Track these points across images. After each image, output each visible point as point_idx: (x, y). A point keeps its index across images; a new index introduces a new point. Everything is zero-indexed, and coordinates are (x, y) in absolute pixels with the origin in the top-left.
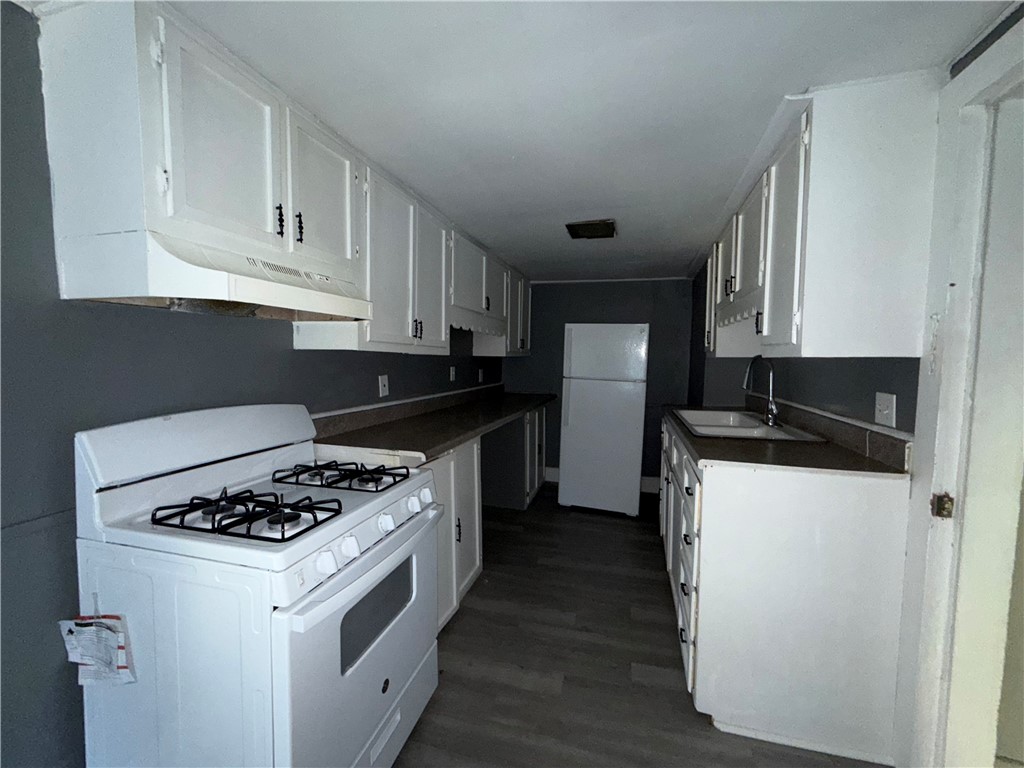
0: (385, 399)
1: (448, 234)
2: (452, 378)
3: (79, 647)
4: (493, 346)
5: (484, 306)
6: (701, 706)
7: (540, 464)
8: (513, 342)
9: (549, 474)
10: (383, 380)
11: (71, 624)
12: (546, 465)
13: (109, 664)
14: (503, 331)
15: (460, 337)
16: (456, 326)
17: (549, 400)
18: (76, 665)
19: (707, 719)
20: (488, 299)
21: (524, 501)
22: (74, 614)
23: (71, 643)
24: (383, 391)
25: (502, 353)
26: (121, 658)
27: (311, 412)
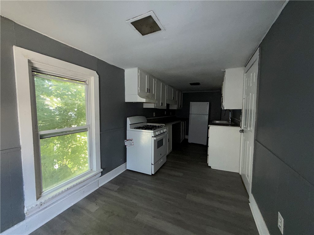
0: (155, 117)
1: (167, 86)
2: (165, 114)
3: (126, 143)
4: (174, 107)
5: (173, 98)
6: (209, 165)
7: (184, 135)
8: (178, 106)
9: (186, 137)
10: (154, 113)
11: (126, 140)
12: (186, 135)
13: (131, 145)
14: (176, 104)
15: (168, 105)
16: (168, 103)
17: (186, 119)
18: (126, 146)
19: (210, 167)
20: (173, 97)
21: (180, 141)
22: (126, 139)
23: (125, 143)
24: (154, 116)
25: (176, 109)
26: (133, 144)
27: (146, 118)
